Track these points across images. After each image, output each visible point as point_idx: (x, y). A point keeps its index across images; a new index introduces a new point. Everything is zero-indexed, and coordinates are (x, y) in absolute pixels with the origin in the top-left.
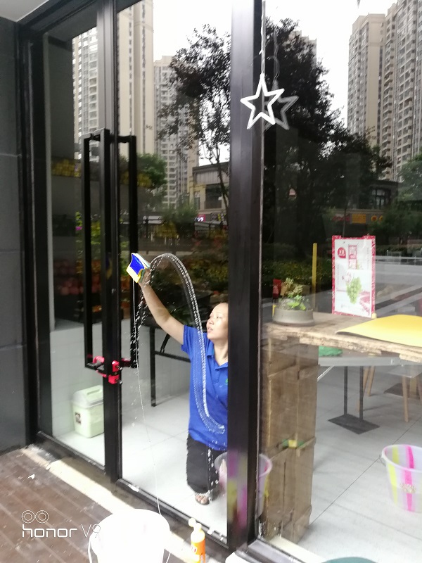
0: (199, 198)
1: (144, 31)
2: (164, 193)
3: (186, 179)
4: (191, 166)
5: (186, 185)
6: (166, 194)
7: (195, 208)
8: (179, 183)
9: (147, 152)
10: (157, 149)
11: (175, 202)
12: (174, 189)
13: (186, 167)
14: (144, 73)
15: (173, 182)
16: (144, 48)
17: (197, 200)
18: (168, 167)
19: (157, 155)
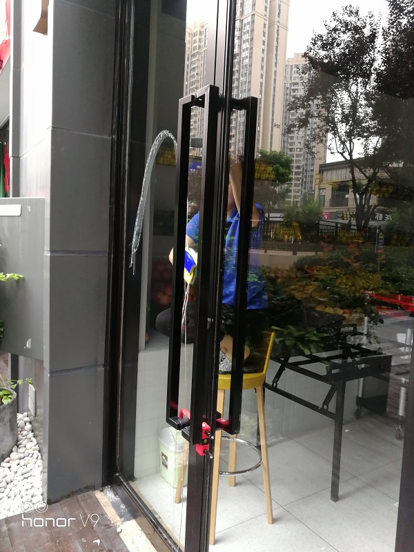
0: (324, 196)
1: (278, 30)
2: (288, 191)
3: (312, 176)
4: (318, 163)
5: (311, 182)
6: (290, 191)
7: (320, 206)
8: (304, 180)
9: (273, 150)
10: (284, 147)
11: (299, 200)
12: (298, 186)
13: (313, 165)
14: (276, 72)
15: (298, 179)
16: (277, 47)
17: (322, 198)
18: (294, 165)
19: (284, 153)
